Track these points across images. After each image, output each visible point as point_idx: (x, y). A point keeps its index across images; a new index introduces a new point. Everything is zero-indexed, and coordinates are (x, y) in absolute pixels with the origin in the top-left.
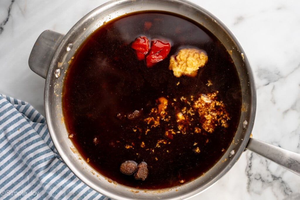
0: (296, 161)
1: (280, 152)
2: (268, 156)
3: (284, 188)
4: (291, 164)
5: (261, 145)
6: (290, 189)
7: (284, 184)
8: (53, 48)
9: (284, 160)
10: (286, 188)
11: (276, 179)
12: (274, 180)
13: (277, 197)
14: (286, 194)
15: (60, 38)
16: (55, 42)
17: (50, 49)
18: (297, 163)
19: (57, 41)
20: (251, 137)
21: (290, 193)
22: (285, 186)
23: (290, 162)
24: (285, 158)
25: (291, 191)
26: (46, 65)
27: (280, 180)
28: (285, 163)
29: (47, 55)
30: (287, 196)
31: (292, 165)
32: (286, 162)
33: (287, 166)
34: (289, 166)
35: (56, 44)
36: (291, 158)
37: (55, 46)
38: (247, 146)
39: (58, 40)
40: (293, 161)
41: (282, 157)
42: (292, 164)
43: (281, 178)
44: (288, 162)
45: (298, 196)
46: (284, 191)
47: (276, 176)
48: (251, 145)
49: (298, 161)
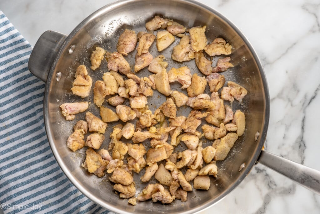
0: (310, 177)
1: (293, 166)
2: (280, 170)
3: (269, 182)
4: (304, 180)
5: (273, 158)
6: (274, 182)
7: (268, 177)
8: (55, 50)
9: (297, 175)
10: (271, 182)
11: (260, 171)
12: (257, 172)
13: (260, 191)
14: (270, 187)
15: (62, 39)
16: (57, 44)
17: (51, 51)
18: (311, 179)
19: (59, 43)
20: (263, 149)
21: (274, 187)
22: (270, 179)
23: (303, 177)
24: (299, 172)
25: (275, 185)
26: (47, 68)
27: (264, 173)
28: (298, 178)
29: (48, 57)
30: (271, 190)
31: (306, 181)
32: (300, 177)
33: (301, 181)
34: (303, 182)
35: (57, 45)
36: (304, 173)
37: (56, 48)
38: (258, 159)
39: (60, 41)
40: (307, 176)
41: (295, 171)
42: (306, 179)
43: (265, 171)
44: (301, 177)
45: (282, 190)
46: (268, 184)
47: (260, 168)
48: (263, 159)
49: (312, 177)
